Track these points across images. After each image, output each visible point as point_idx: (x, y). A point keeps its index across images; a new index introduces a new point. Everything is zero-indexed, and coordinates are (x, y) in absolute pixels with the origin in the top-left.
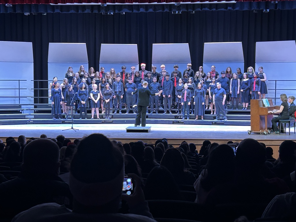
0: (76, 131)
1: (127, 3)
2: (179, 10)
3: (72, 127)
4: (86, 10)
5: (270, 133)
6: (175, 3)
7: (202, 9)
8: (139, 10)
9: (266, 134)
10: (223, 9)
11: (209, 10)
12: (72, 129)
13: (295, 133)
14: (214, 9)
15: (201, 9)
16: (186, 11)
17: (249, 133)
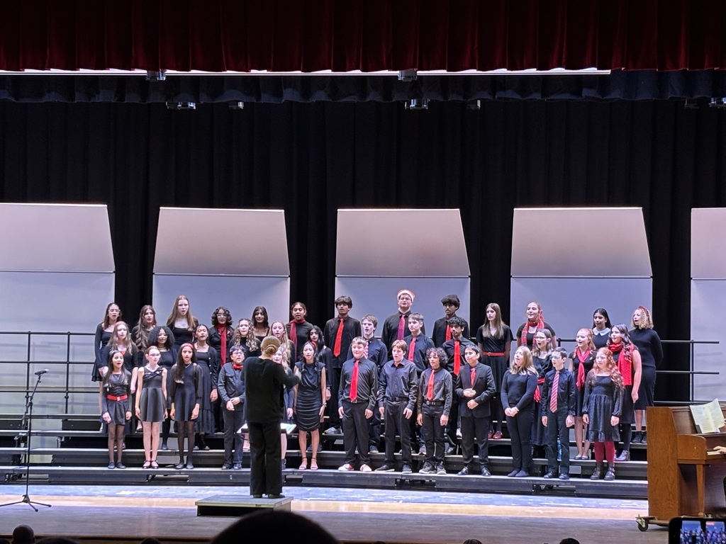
0: (37, 510)
1: (228, 72)
2: (418, 96)
3: (26, 496)
4: (98, 93)
6: (398, 72)
7: (493, 94)
8: (280, 95)
10: (566, 96)
11: (519, 98)
12: (24, 501)
14: (537, 96)
15: (489, 94)
16: (441, 100)
17: (640, 526)
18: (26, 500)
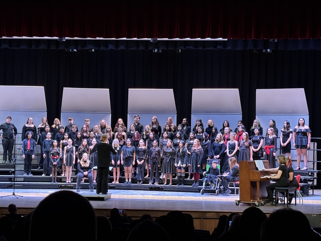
0: (18, 198)
1: (88, 38)
2: (158, 48)
3: (14, 193)
4: (41, 46)
5: (263, 204)
6: (150, 39)
7: (185, 47)
8: (107, 47)
9: (257, 205)
10: (211, 48)
11: (194, 49)
12: (13, 195)
13: (296, 204)
14: (201, 48)
16: (166, 49)
17: (236, 204)
18: (14, 194)
